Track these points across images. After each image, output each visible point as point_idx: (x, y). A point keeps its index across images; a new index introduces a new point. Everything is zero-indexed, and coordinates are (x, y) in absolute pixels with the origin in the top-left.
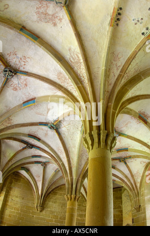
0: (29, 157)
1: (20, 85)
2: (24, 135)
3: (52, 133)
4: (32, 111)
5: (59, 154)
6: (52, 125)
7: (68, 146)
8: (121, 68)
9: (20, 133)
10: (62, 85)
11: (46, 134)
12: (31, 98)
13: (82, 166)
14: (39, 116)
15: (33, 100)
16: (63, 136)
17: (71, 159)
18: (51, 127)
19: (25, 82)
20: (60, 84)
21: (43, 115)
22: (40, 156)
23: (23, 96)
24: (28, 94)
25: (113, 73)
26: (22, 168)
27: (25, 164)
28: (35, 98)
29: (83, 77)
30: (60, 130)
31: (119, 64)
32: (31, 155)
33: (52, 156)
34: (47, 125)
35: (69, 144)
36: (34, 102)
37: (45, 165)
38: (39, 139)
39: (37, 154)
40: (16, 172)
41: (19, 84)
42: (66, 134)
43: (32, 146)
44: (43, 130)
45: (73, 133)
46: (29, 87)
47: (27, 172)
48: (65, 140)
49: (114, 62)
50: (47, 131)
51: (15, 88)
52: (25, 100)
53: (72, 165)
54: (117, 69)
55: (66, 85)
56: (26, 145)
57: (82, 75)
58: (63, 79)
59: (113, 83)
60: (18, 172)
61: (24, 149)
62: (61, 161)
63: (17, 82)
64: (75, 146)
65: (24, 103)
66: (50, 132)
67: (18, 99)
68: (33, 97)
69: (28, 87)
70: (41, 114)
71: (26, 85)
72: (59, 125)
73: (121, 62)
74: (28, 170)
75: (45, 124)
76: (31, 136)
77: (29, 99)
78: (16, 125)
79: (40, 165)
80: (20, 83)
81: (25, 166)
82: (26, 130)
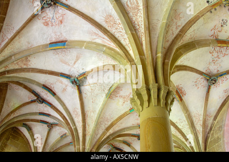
0: (35, 114)
1: (53, 21)
2: (38, 84)
3: (72, 90)
4: (57, 56)
5: (74, 116)
6: (76, 80)
7: (86, 109)
8: (180, 28)
9: (35, 81)
10: (108, 29)
11: (64, 90)
12: (62, 39)
13: (99, 136)
14: (64, 64)
15: (63, 42)
16: (84, 95)
17: (87, 126)
18: (74, 82)
19: (60, 19)
20: (107, 28)
21: (69, 65)
22: (48, 115)
23: (53, 35)
24: (59, 34)
25: (172, 30)
26: (24, 124)
27: (28, 120)
28: (66, 41)
29: (139, 25)
30: (82, 88)
31: (179, 24)
32: (38, 111)
33: (64, 118)
34: (69, 78)
35: (89, 107)
36: (64, 45)
37: (51, 126)
38: (54, 94)
39: (45, 112)
40: (16, 128)
41: (53, 18)
42: (89, 94)
43: (43, 101)
44: (62, 83)
45: (97, 95)
46: (64, 26)
47: (28, 130)
48: (85, 101)
49: (174, 20)
50: (66, 86)
51: (46, 22)
52: (54, 40)
53: (87, 132)
54: (177, 28)
55: (114, 31)
56: (35, 98)
57: (138, 22)
58: (112, 23)
59: (171, 40)
60: (18, 129)
61: (32, 102)
62: (74, 124)
63: (51, 16)
64: (95, 111)
65: (50, 44)
66: (70, 88)
67: (46, 36)
68: (64, 39)
69: (62, 25)
70: (66, 63)
71: (61, 22)
72: (83, 82)
73: (182, 22)
74: (29, 129)
75: (68, 77)
76: (45, 87)
77: (58, 40)
78: (33, 69)
79: (45, 126)
80: (55, 18)
81: (28, 123)
82: (42, 78)
